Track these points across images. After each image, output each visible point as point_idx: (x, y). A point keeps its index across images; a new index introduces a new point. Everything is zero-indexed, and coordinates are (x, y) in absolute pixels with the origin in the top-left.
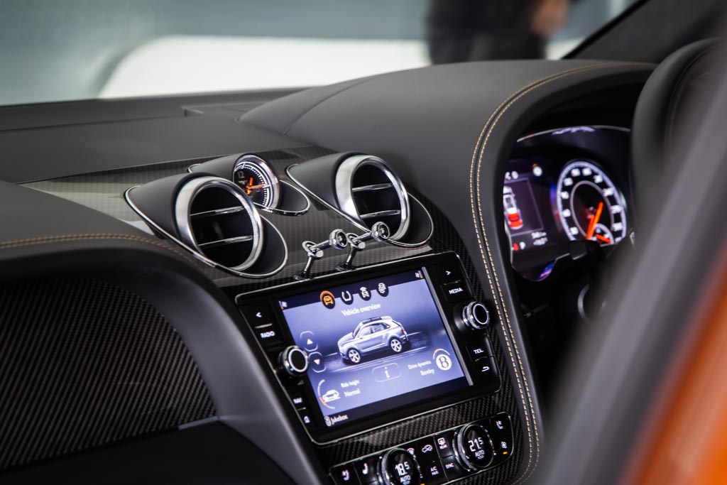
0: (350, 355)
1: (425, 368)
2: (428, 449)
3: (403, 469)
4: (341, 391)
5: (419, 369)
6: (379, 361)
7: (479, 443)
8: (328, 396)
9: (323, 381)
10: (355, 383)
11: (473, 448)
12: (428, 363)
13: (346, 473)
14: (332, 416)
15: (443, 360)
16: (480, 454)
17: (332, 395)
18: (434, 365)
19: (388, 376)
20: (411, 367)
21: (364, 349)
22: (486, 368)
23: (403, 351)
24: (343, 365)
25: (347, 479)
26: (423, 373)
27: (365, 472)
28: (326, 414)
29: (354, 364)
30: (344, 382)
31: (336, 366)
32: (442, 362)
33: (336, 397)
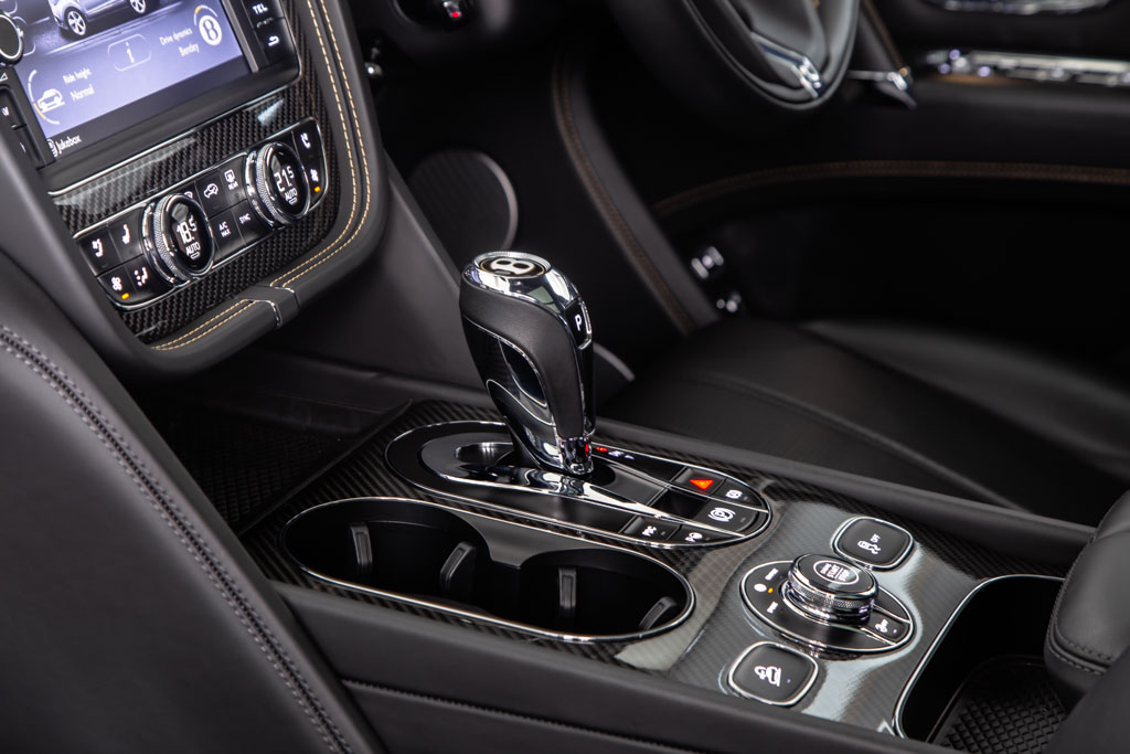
0: (71, 22)
1: (185, 42)
2: (212, 192)
3: (188, 232)
4: (66, 91)
5: (176, 44)
6: (114, 30)
7: (289, 175)
8: (47, 101)
9: (34, 72)
10: (85, 74)
11: (281, 186)
12: (188, 32)
13: (97, 244)
14: (57, 139)
15: (209, 26)
16: (291, 196)
17: (51, 99)
18: (196, 37)
19: (132, 60)
20: (165, 40)
21: (89, 8)
22: (274, 40)
23: (149, 10)
24: (62, 40)
25: (99, 254)
26: (184, 52)
27: (126, 239)
28: (48, 134)
29: (78, 38)
30: (67, 74)
31: (51, 42)
32: (208, 31)
33: (58, 102)
